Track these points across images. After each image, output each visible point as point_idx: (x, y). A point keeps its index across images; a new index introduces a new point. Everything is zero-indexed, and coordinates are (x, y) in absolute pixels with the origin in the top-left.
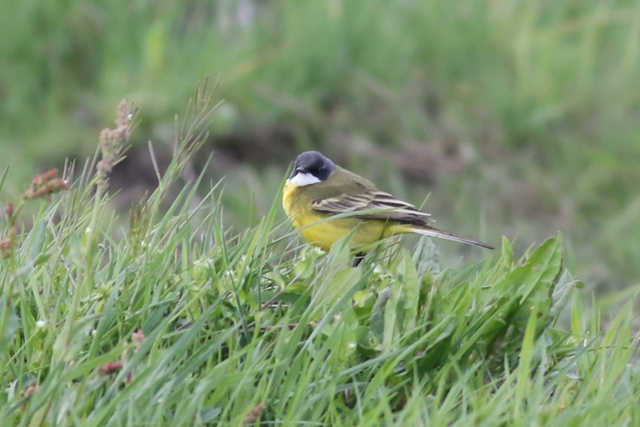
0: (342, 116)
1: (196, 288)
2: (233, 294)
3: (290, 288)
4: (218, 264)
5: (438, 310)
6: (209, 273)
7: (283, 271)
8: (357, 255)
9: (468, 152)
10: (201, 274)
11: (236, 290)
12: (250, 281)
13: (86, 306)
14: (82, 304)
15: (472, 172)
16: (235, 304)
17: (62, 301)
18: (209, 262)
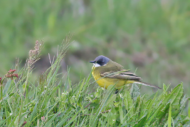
0: (114, 44)
1: (63, 102)
2: (75, 104)
3: (93, 101)
4: (70, 93)
5: (142, 108)
6: (67, 97)
7: (92, 96)
8: (116, 90)
9: (155, 56)
10: (64, 97)
11: (76, 102)
12: (81, 99)
13: (26, 108)
14: (25, 107)
15: (156, 62)
16: (76, 107)
17: (18, 106)
18: (67, 93)
